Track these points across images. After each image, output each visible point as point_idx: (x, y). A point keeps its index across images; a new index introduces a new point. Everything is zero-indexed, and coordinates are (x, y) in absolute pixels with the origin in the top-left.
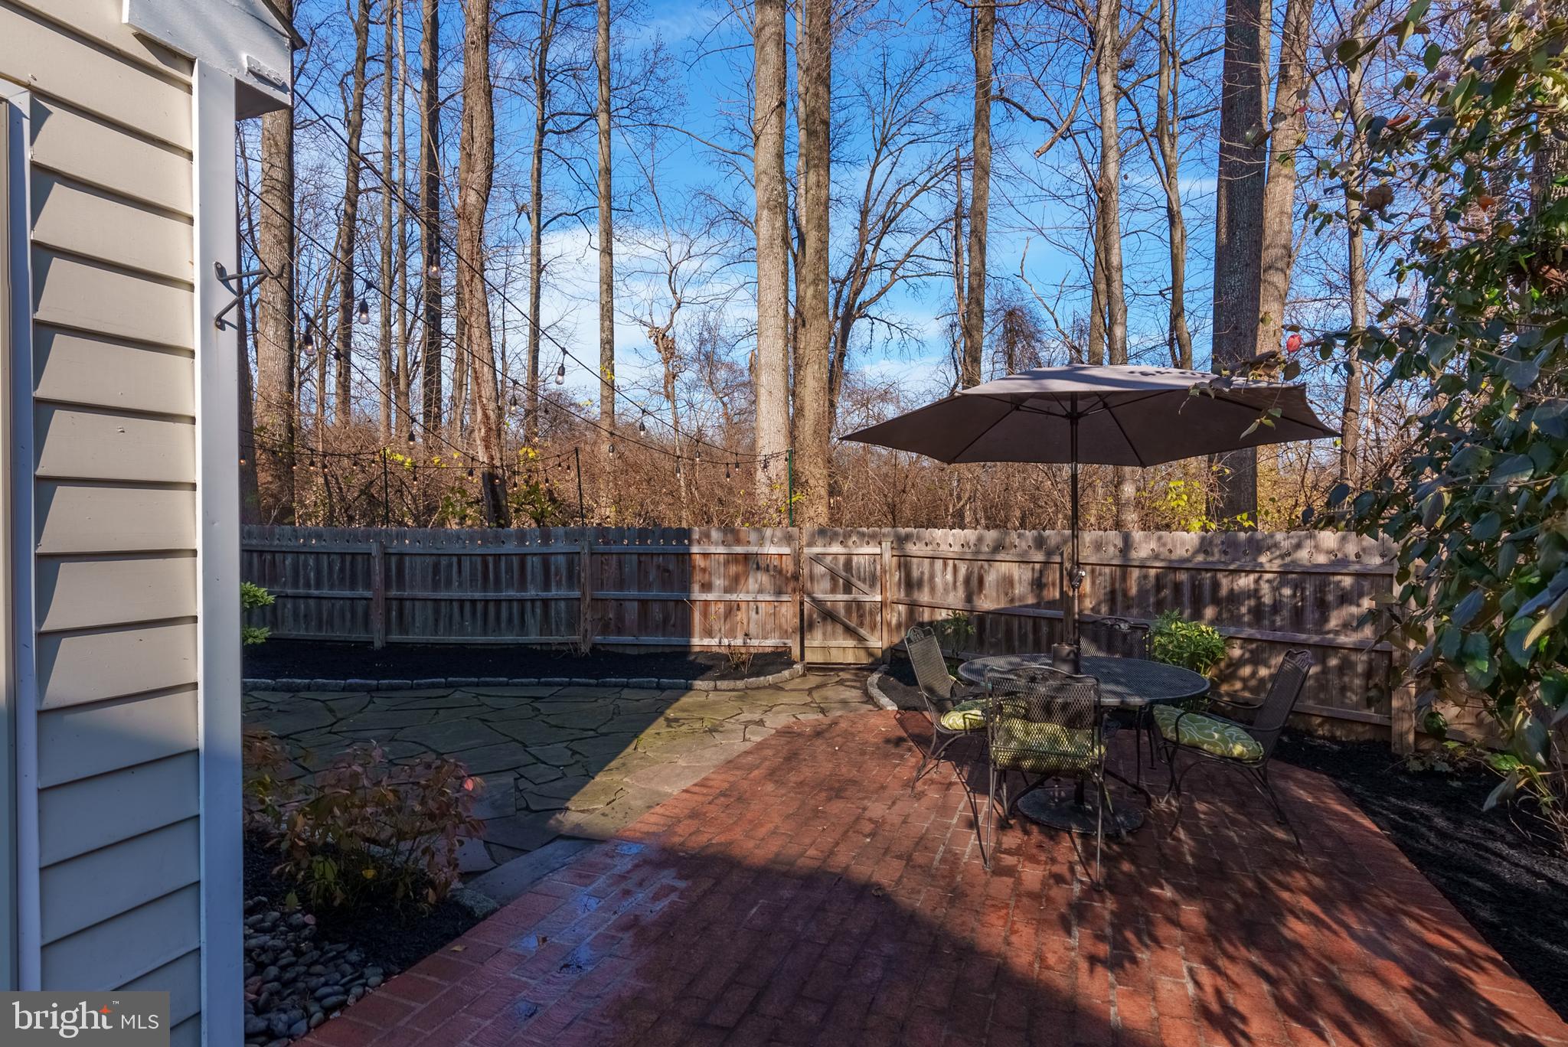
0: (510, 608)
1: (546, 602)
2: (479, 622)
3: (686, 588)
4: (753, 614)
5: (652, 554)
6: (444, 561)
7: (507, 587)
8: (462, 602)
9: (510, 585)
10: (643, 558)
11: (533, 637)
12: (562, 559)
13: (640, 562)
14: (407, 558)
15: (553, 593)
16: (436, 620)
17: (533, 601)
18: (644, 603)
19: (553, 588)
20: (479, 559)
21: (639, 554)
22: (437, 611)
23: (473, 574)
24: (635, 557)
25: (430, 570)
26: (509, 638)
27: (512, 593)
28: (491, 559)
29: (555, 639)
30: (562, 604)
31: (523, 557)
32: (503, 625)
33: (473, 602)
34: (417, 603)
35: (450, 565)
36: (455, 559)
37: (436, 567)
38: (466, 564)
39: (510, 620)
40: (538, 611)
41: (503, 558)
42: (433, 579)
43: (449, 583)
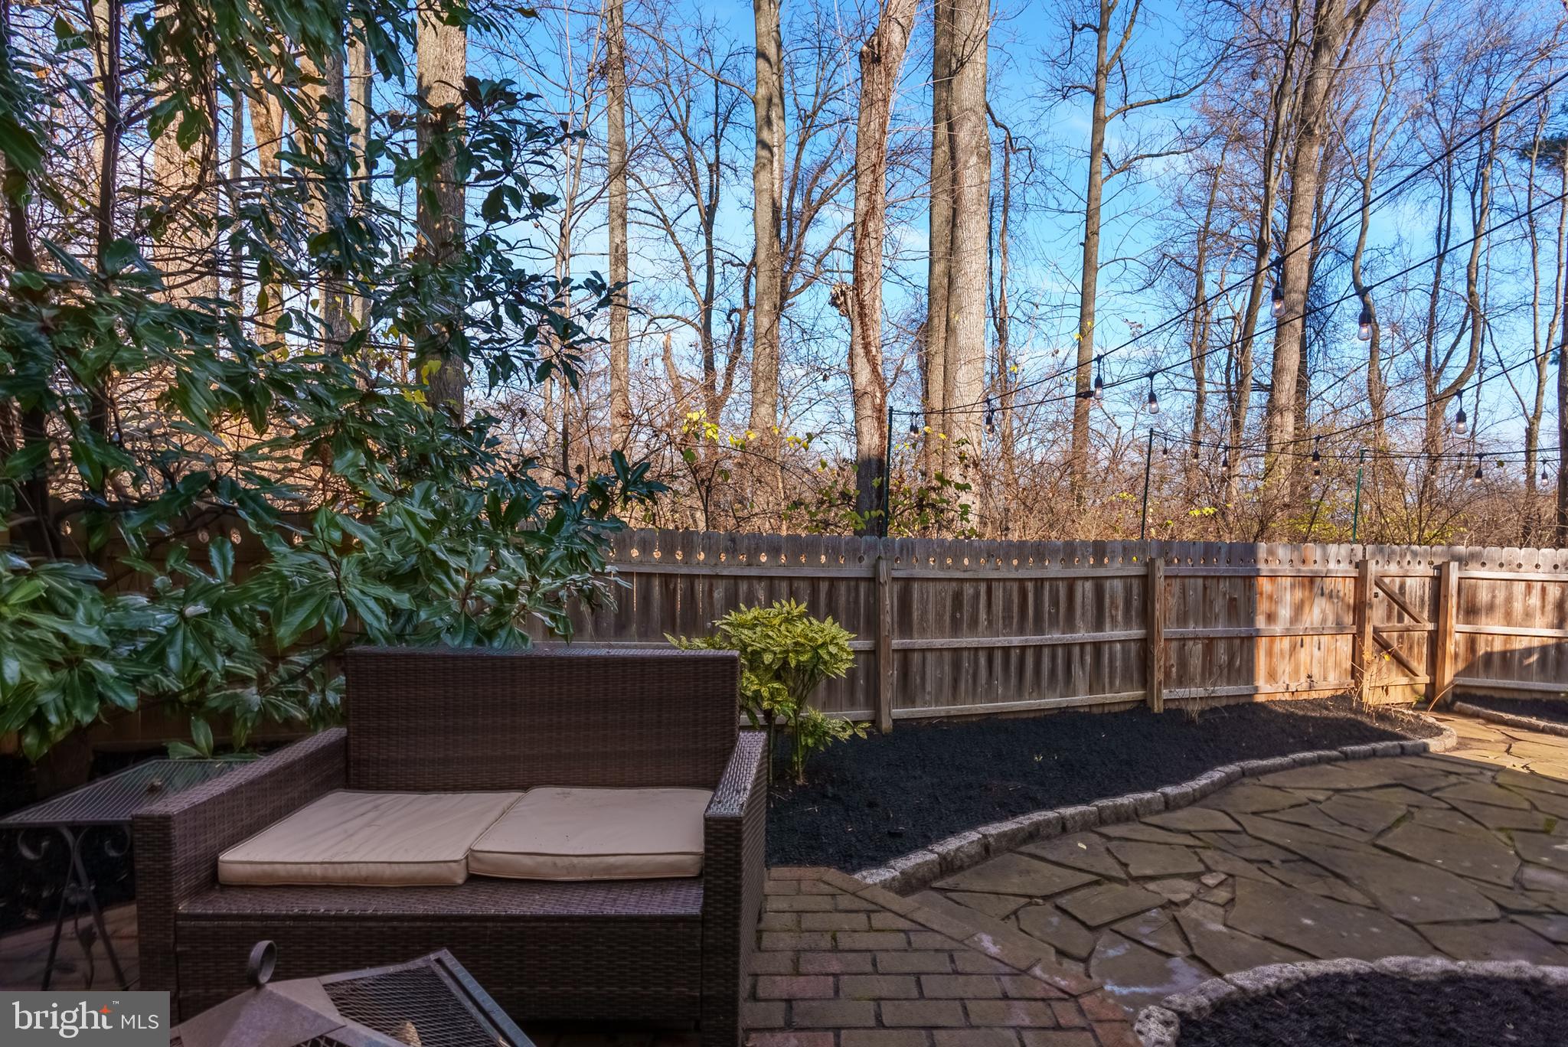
0: (1054, 658)
1: (1097, 646)
2: (1013, 681)
3: (1251, 620)
4: (1316, 650)
5: (1219, 578)
6: (968, 590)
7: (1051, 625)
8: (990, 651)
9: (1054, 622)
10: (1209, 582)
11: (1081, 698)
12: (1118, 584)
13: (1205, 588)
14: (916, 586)
15: (1108, 634)
16: (956, 681)
17: (1082, 645)
18: (1210, 643)
19: (1108, 626)
20: (1015, 586)
21: (1205, 578)
22: (956, 666)
23: (1007, 608)
24: (1200, 581)
25: (949, 603)
26: (1052, 701)
27: (1055, 636)
28: (1030, 586)
29: (1108, 696)
30: (1118, 646)
31: (1071, 582)
32: (1045, 682)
33: (1006, 650)
34: (929, 655)
35: (977, 595)
36: (983, 588)
37: (957, 597)
38: (999, 593)
39: (1053, 672)
40: (1088, 659)
41: (1047, 585)
42: (953, 617)
43: (974, 622)
